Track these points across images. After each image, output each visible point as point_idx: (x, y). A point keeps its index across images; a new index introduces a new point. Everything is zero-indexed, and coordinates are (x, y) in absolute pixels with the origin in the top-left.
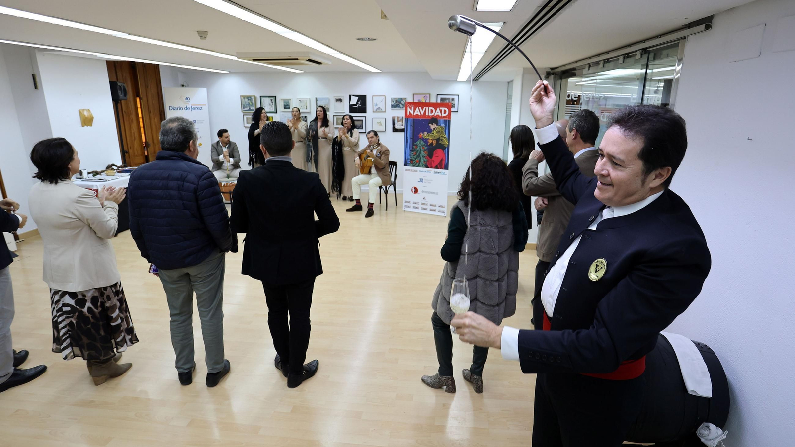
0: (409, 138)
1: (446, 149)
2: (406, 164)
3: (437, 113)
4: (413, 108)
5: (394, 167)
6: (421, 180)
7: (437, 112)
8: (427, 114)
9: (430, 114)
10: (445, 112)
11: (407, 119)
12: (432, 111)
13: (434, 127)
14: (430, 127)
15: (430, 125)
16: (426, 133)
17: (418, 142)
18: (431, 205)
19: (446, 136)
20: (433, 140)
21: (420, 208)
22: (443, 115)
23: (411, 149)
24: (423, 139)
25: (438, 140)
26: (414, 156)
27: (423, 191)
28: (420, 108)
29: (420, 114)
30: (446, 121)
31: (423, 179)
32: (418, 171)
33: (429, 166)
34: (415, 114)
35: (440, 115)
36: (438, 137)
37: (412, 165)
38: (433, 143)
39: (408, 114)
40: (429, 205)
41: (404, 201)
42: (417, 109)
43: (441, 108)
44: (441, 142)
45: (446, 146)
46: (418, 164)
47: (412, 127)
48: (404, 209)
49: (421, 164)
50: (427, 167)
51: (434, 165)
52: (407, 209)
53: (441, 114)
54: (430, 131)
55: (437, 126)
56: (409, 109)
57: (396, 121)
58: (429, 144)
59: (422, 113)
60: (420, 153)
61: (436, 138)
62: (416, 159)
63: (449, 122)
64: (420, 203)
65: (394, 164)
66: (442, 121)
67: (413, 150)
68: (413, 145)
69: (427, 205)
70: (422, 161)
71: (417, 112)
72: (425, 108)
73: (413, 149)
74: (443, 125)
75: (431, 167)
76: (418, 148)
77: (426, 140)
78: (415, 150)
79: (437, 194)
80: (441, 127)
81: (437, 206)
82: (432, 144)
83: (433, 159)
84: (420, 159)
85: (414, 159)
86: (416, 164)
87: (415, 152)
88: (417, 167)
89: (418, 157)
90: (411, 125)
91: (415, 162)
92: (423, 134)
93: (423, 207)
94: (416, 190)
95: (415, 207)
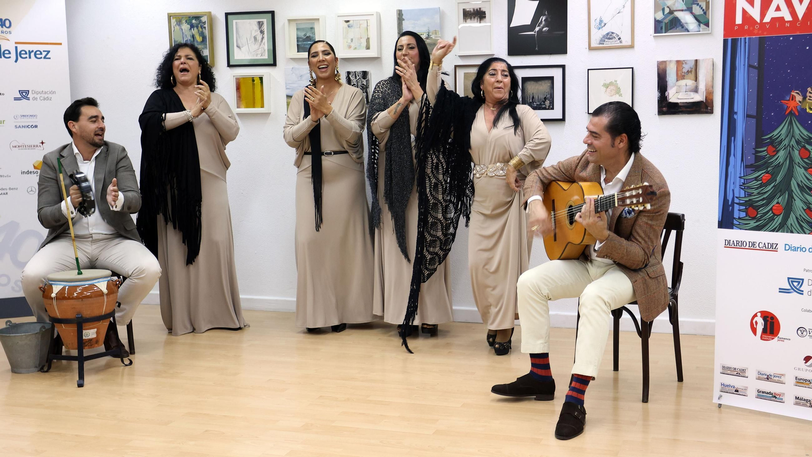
0: (740, 118)
6: (795, 285)
11: (734, 42)
17: (779, 131)
23: (751, 158)
24: (801, 118)
26: (763, 185)
27: (801, 330)
29: (788, 18)
31: (801, 281)
32: (781, 247)
34: (767, 19)
37: (753, 223)
39: (739, 20)
46: (778, 220)
47: (754, 73)
49: (792, 220)
56: (741, 3)
57: (671, 77)
59: (801, 10)
60: (789, 175)
62: (770, 199)
64: (790, 380)
68: (761, 142)
70: (798, 205)
71: (778, 10)
76: (782, 154)
84: (791, 197)
85: (763, 200)
86: (772, 219)
87: (767, 172)
88: (773, 231)
89: (781, 191)
90: (750, 66)
91: (768, 212)
92: (805, 97)
93: (800, 396)
94: (768, 323)
95: (770, 393)
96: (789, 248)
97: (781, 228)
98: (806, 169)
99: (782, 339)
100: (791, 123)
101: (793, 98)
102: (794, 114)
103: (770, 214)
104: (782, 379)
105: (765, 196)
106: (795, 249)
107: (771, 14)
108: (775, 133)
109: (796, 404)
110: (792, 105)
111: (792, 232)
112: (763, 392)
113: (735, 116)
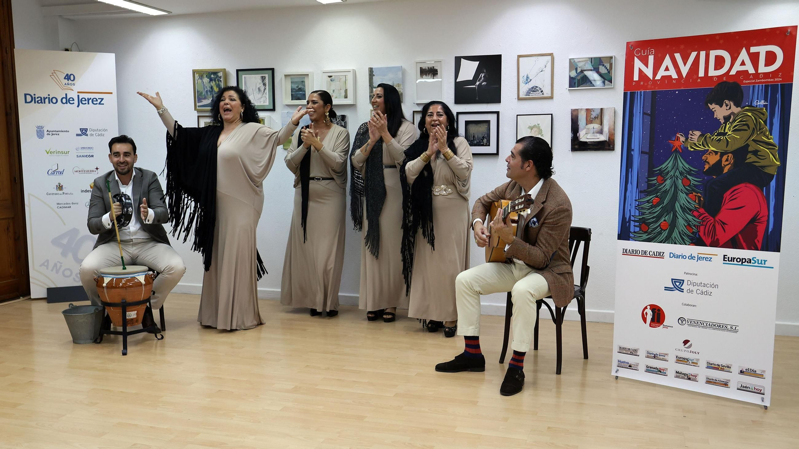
0: (636, 154)
1: (773, 183)
2: (624, 235)
3: (743, 63)
4: (651, 59)
5: (582, 243)
6: (677, 285)
7: (739, 61)
8: (701, 74)
9: (712, 73)
10: (771, 58)
11: (632, 95)
12: (720, 62)
13: (727, 113)
14: (713, 113)
15: (712, 106)
16: (698, 133)
17: (668, 164)
18: (711, 366)
19: (774, 139)
20: (722, 155)
21: (671, 373)
22: (762, 69)
23: (644, 186)
24: (685, 154)
25: (741, 153)
26: (652, 207)
27: (681, 320)
28: (678, 56)
29: (675, 76)
30: (774, 87)
31: (682, 282)
32: (666, 255)
33: (708, 241)
34: (658, 77)
35: (752, 71)
36: (741, 144)
37: (645, 236)
38: (724, 163)
39: (636, 78)
40: (703, 364)
41: (616, 349)
42: (667, 61)
43: (753, 49)
44: (751, 158)
45: (773, 171)
46: (665, 234)
47: (647, 119)
48: (614, 374)
49: (675, 234)
50: (698, 241)
51: (723, 237)
52: (624, 373)
53: (756, 65)
54: (710, 126)
55: (736, 110)
56: (638, 64)
57: (582, 122)
58: (707, 167)
59: (685, 70)
60: (675, 198)
61: (731, 148)
62: (658, 218)
63: (787, 90)
64: (672, 358)
65: (583, 235)
66: (759, 88)
67: (647, 190)
68: (651, 173)
69: (695, 364)
70: (681, 222)
71: (667, 69)
72: (694, 55)
73: (649, 186)
74: (762, 103)
75: (715, 244)
76: (668, 182)
77: (695, 158)
78: (656, 191)
79: (734, 329)
80: (753, 109)
81: (735, 370)
82: (718, 165)
83: (722, 215)
84: (675, 217)
85: (653, 218)
86: (660, 233)
87: (657, 197)
88: (661, 242)
89: (667, 211)
90: (644, 113)
91: (657, 227)
92: (687, 139)
93: (680, 370)
94: (656, 314)
95: (656, 368)
96: (673, 256)
97: (667, 240)
98: (687, 194)
99: (666, 327)
100: (676, 158)
101: (678, 139)
102: (679, 151)
103: (659, 229)
104: (666, 357)
105: (655, 215)
106: (678, 257)
107: (661, 73)
108: (663, 166)
109: (677, 377)
110: (676, 144)
111: (675, 243)
112: (651, 368)
113: (632, 153)
